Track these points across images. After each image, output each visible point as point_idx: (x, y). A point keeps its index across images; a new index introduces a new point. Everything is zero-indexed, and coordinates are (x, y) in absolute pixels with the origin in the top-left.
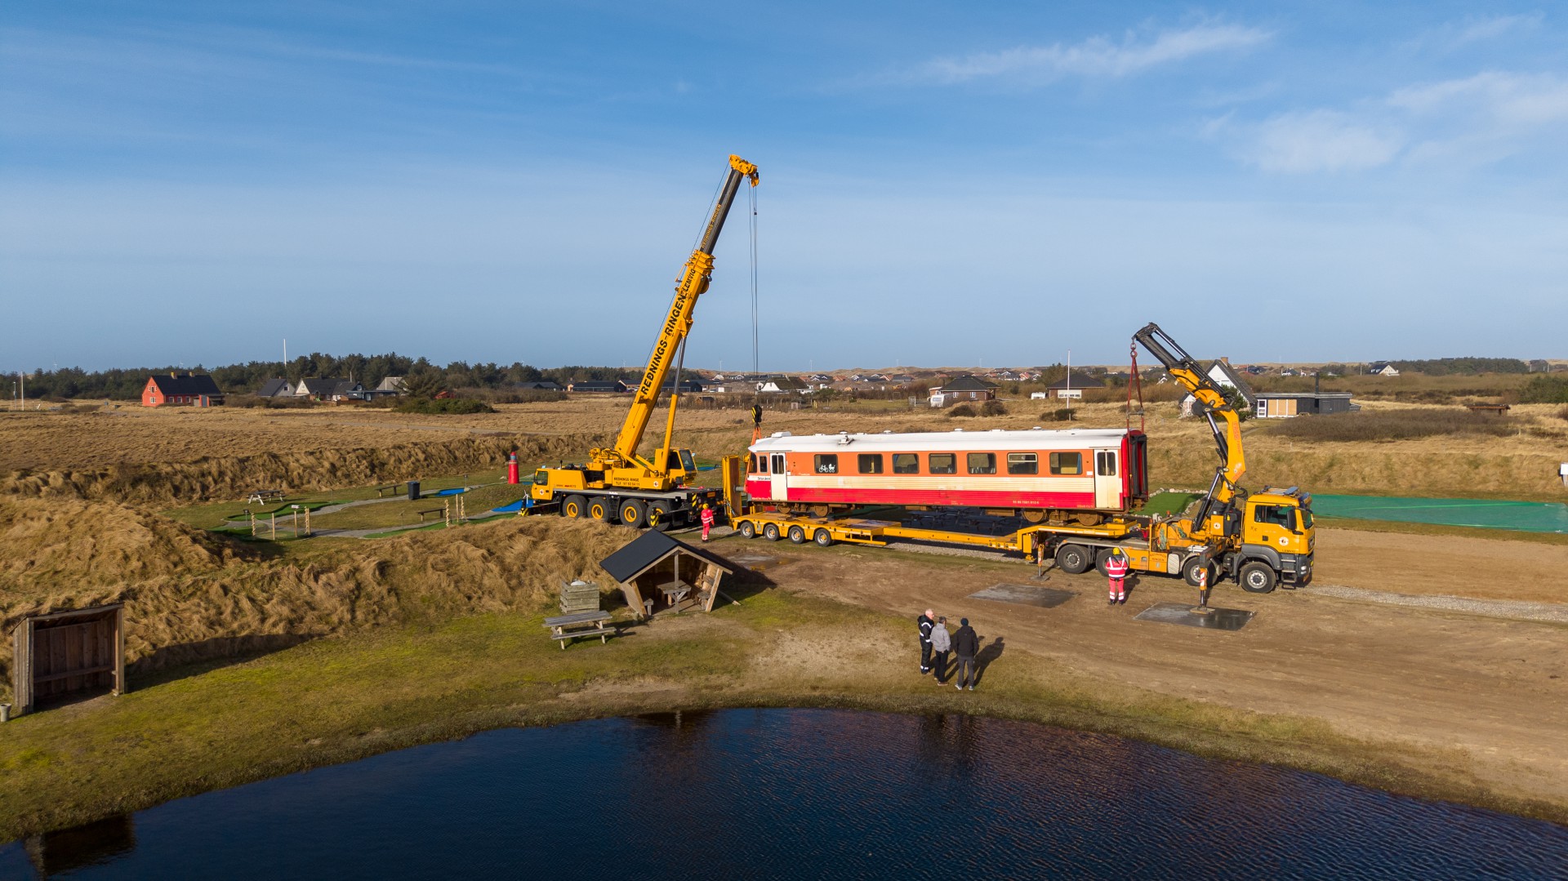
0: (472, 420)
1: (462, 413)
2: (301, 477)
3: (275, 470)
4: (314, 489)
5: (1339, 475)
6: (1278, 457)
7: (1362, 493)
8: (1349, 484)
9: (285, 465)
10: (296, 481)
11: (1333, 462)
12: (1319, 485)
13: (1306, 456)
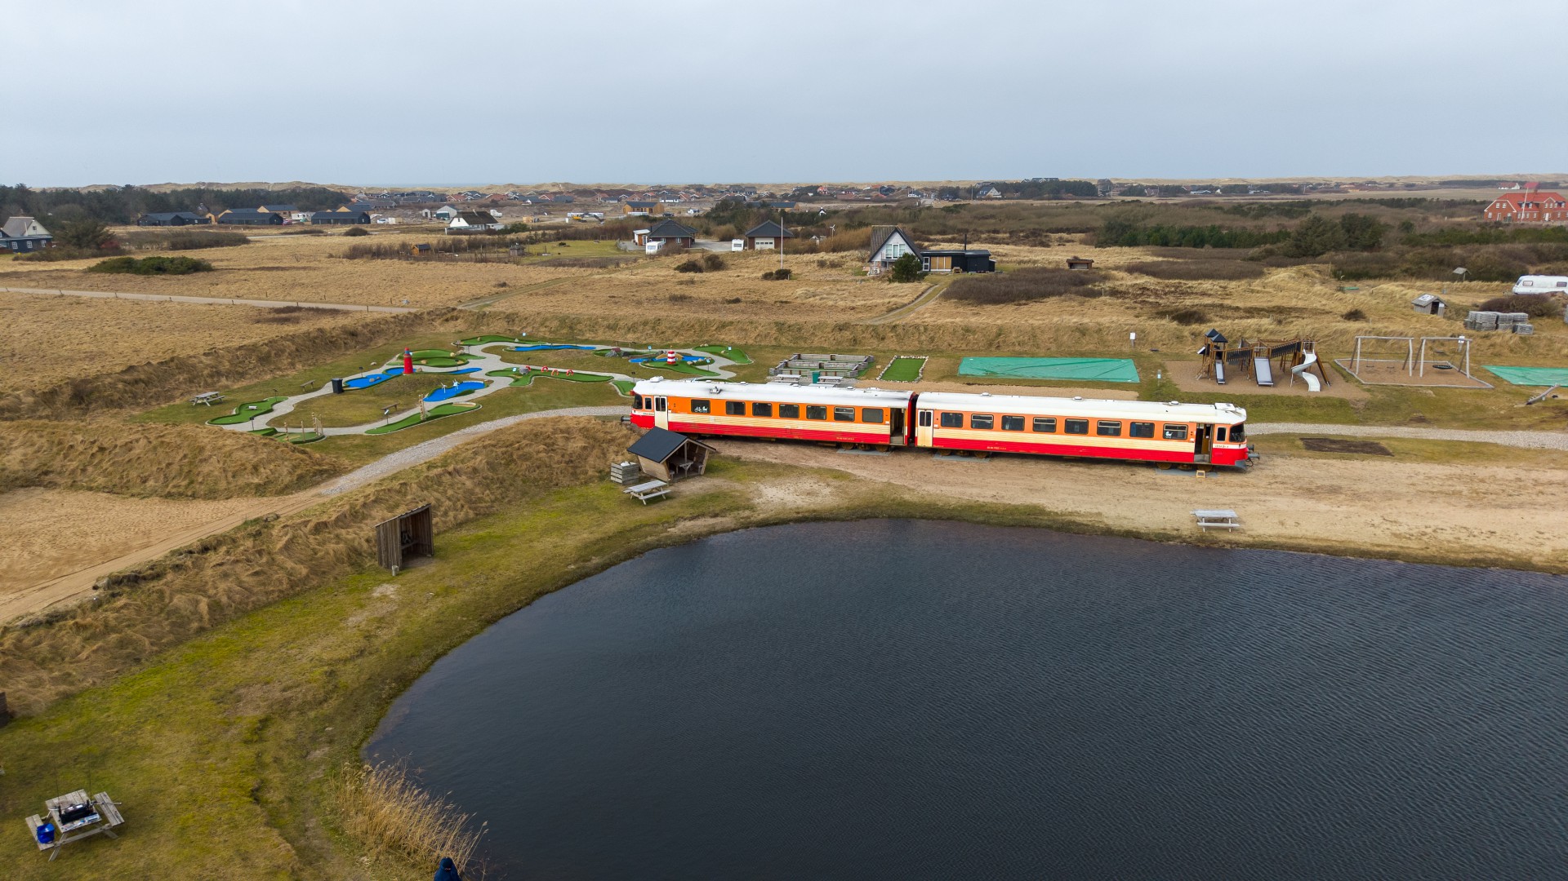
1: (183, 273)
2: (211, 376)
3: (189, 372)
4: (227, 387)
5: (1004, 342)
6: (967, 330)
7: (1019, 355)
8: (1011, 348)
9: (194, 366)
10: (209, 380)
11: (1000, 332)
12: (993, 349)
13: (984, 329)
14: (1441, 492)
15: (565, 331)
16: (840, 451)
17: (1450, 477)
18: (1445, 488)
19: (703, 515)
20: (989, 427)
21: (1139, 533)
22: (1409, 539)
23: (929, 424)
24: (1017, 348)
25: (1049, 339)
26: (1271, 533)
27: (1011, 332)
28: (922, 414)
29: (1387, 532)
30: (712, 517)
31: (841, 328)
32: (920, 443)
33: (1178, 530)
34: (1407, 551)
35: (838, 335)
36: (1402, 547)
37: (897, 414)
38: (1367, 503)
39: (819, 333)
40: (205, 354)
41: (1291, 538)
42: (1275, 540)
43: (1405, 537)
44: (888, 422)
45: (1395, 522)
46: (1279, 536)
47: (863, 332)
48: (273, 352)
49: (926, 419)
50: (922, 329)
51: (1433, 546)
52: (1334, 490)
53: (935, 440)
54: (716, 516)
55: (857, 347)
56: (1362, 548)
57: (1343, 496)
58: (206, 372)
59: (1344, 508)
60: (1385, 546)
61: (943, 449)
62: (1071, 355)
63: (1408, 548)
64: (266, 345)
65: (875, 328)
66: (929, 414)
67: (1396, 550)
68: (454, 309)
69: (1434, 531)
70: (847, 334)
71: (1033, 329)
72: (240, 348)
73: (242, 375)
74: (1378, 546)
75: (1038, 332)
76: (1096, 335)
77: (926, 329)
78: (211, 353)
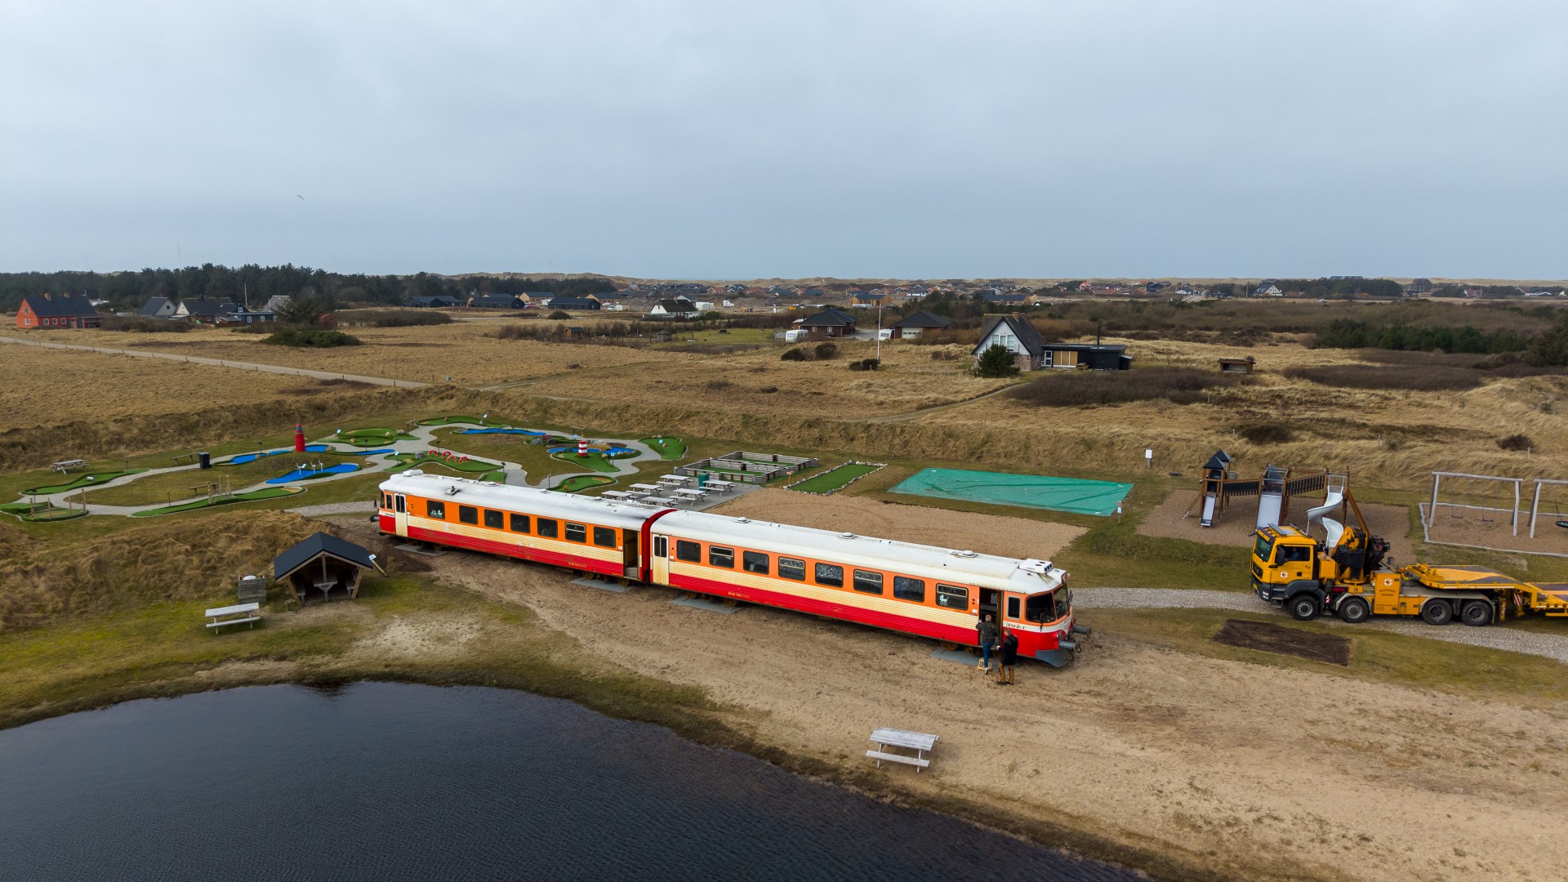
0: (329, 357)
1: (326, 346)
2: (110, 443)
3: (84, 438)
4: (121, 455)
5: (989, 451)
6: (950, 435)
7: (998, 469)
8: (994, 460)
9: (96, 433)
10: (105, 448)
11: (989, 439)
12: (972, 460)
13: (969, 434)
14: (1347, 743)
15: (537, 415)
16: (577, 582)
17: (1397, 717)
18: (1363, 738)
19: (266, 656)
20: (729, 564)
21: (783, 753)
22: (1196, 828)
23: (664, 555)
24: (1002, 460)
25: (1044, 451)
26: (976, 783)
27: (1000, 441)
28: (657, 539)
29: (1171, 811)
30: (275, 660)
31: (810, 424)
32: (656, 580)
33: (843, 757)
34: (1171, 854)
35: (805, 433)
36: (1167, 845)
37: (630, 536)
38: (1197, 747)
39: (785, 430)
40: (115, 421)
41: (1001, 798)
42: (970, 797)
43: (1194, 827)
44: (621, 548)
45: (1205, 792)
46: (985, 792)
47: (833, 431)
48: (202, 423)
49: (661, 543)
50: (898, 430)
51: (1228, 851)
52: (1170, 716)
53: (672, 576)
54: (282, 658)
55: (820, 448)
56: (1102, 835)
57: (1170, 730)
58: (104, 439)
59: (1150, 752)
60: (1140, 837)
61: (683, 588)
62: (1062, 473)
63: (1178, 848)
64: (199, 414)
65: (847, 426)
66: (664, 540)
67: (1153, 847)
68: (453, 388)
69: (1259, 820)
70: (815, 432)
71: (1027, 438)
72: (163, 417)
73: (147, 444)
74: (1130, 835)
75: (1033, 441)
76: (1105, 450)
77: (902, 431)
78: (127, 420)
